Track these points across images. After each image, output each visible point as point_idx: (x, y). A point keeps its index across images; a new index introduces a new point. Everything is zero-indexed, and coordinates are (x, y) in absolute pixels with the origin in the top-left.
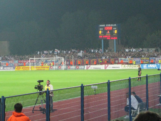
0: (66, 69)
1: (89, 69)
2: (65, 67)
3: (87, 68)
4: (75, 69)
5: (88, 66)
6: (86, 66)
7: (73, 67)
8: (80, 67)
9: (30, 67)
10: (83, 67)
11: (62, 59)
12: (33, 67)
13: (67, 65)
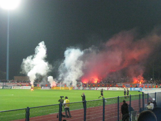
0: (83, 89)
1: (98, 89)
2: (82, 88)
3: (96, 89)
4: (89, 90)
5: (97, 88)
6: (95, 88)
7: (87, 88)
8: (92, 88)
9: (60, 87)
10: (93, 88)
11: (80, 83)
12: (62, 87)
13: (84, 87)
